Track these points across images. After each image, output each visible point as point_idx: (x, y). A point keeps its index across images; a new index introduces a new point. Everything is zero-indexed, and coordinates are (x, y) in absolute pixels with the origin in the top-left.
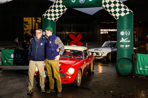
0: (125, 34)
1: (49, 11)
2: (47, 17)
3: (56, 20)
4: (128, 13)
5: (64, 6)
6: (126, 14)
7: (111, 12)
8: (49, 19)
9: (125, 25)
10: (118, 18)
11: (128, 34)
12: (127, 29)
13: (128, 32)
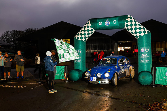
0: (145, 50)
1: (80, 33)
2: (78, 38)
3: (85, 40)
4: (147, 33)
5: (92, 29)
6: (145, 34)
7: (132, 33)
8: (80, 39)
9: (145, 43)
10: (138, 37)
11: (147, 51)
12: (146, 46)
13: (147, 49)
